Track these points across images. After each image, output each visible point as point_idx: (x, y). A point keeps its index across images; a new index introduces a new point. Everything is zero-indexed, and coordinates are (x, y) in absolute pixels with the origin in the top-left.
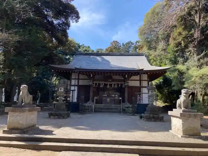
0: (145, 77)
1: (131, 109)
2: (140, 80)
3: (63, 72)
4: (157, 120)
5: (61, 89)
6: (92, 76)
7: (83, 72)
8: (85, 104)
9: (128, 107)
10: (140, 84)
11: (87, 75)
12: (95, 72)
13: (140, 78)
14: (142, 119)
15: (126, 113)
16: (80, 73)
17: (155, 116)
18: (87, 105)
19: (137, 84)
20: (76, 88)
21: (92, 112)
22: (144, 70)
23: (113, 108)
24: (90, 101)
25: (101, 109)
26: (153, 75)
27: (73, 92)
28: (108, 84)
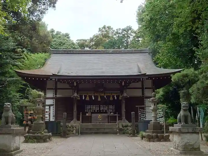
0: (149, 83)
1: (130, 128)
3: (35, 79)
4: (162, 140)
5: (39, 105)
6: (75, 84)
7: (63, 80)
8: (67, 124)
9: (126, 126)
10: (143, 93)
11: (68, 83)
12: (80, 80)
13: (143, 85)
14: (144, 139)
15: (124, 133)
17: (159, 134)
18: (70, 125)
21: (79, 134)
22: (146, 74)
23: (106, 127)
24: (75, 119)
25: (90, 129)
27: (50, 108)
28: (99, 96)
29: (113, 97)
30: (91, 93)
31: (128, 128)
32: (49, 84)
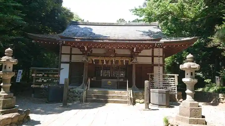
1: (141, 97)
2: (153, 57)
6: (86, 49)
10: (153, 61)
13: (153, 53)
19: (148, 61)
20: (68, 66)
21: (83, 102)
24: (83, 84)
25: (98, 96)
28: (110, 62)
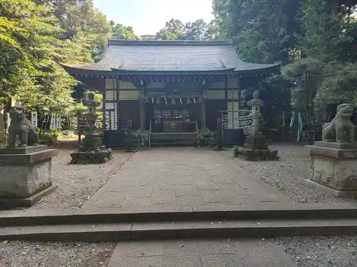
0: (234, 83)
1: (213, 139)
2: (226, 89)
3: (89, 76)
5: (90, 110)
6: (142, 84)
7: (126, 77)
8: (133, 133)
9: (208, 136)
10: (226, 96)
11: (133, 82)
12: (148, 76)
16: (120, 78)
18: (136, 135)
19: (220, 95)
21: (148, 147)
22: (235, 70)
24: (142, 128)
26: (246, 80)
27: (110, 113)
28: (173, 99)
29: (191, 99)
30: (162, 95)
31: (211, 138)
32: (109, 84)
